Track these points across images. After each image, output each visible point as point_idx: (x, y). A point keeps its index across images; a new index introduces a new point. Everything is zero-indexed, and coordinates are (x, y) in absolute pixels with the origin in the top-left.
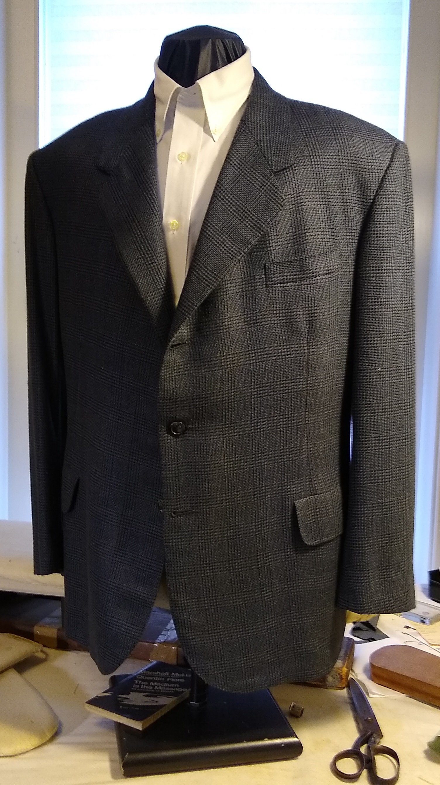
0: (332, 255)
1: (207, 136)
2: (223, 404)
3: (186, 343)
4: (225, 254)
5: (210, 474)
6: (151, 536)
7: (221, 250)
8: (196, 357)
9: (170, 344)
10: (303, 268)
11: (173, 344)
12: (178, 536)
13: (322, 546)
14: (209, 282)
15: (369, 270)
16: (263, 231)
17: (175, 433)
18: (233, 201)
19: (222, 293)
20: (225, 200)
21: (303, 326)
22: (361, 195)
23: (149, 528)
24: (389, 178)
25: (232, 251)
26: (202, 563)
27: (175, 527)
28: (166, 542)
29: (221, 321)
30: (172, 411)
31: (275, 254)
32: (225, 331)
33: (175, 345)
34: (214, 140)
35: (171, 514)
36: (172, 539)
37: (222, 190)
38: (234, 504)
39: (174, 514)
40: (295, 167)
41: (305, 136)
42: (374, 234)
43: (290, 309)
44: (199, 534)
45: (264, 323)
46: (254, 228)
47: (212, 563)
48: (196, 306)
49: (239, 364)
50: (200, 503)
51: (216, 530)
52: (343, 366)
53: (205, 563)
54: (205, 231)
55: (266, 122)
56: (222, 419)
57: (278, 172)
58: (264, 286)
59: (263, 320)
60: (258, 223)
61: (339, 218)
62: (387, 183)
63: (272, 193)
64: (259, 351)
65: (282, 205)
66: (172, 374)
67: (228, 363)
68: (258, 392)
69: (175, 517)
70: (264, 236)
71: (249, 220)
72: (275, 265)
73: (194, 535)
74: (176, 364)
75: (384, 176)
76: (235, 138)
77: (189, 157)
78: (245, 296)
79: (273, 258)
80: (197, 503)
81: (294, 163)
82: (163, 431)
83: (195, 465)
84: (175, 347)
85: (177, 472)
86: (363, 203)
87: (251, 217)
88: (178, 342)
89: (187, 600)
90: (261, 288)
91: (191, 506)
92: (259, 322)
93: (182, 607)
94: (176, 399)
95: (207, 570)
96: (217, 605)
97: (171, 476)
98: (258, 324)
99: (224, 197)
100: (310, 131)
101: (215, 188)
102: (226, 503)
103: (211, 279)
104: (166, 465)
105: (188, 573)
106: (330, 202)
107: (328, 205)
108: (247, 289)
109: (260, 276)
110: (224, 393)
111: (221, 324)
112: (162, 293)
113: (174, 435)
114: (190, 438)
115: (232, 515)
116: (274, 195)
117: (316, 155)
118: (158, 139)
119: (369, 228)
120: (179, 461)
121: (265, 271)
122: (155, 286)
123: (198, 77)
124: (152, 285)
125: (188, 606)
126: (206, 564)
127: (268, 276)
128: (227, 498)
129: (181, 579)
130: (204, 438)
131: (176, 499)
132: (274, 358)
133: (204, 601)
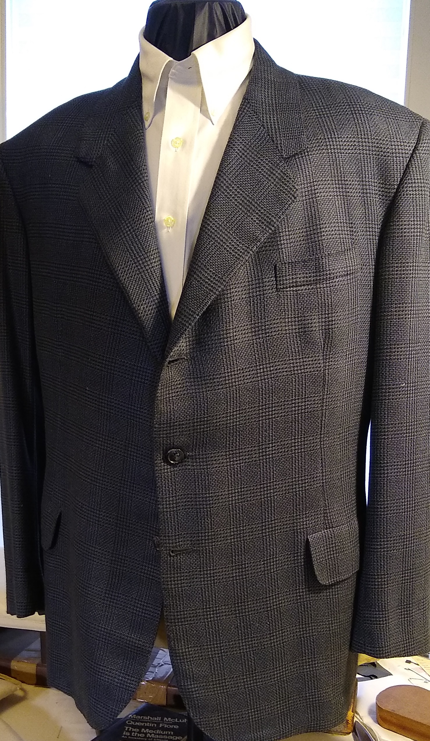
0: (350, 254)
1: (204, 118)
2: (227, 427)
3: (184, 358)
4: (230, 253)
5: (212, 507)
6: (146, 577)
7: (225, 248)
8: (197, 375)
9: (168, 360)
10: (319, 269)
11: (171, 360)
12: (178, 577)
13: (337, 585)
14: (212, 286)
15: (393, 271)
16: (273, 226)
17: (172, 462)
18: (238, 192)
19: (226, 299)
20: (228, 191)
21: (318, 336)
22: (382, 184)
23: (144, 567)
24: (415, 163)
25: (238, 250)
26: (205, 607)
27: (174, 568)
28: (164, 584)
29: (225, 332)
30: (170, 437)
31: (287, 253)
32: (229, 343)
33: (173, 361)
34: (212, 121)
35: (169, 552)
36: (171, 581)
37: (225, 180)
38: (240, 541)
39: (172, 553)
40: (308, 152)
41: (319, 116)
42: (398, 229)
43: (304, 316)
44: (201, 575)
45: (274, 334)
46: (263, 223)
47: (216, 607)
48: (198, 315)
49: (246, 381)
50: (202, 540)
51: (220, 570)
52: (362, 382)
53: (208, 607)
54: (206, 228)
55: (272, 100)
56: (226, 445)
57: (289, 158)
58: (274, 290)
59: (273, 330)
60: (268, 217)
61: (358, 212)
62: (413, 169)
63: (283, 182)
64: (268, 365)
65: (296, 195)
66: (169, 394)
67: (233, 380)
68: (267, 413)
69: (173, 557)
70: (274, 233)
71: (257, 213)
72: (287, 266)
73: (195, 576)
74: (173, 383)
75: (410, 160)
76: (237, 119)
77: (184, 143)
78: (252, 303)
79: (285, 258)
80: (199, 540)
81: (308, 147)
82: (159, 461)
83: (196, 498)
84: (172, 364)
85: (175, 505)
86: (384, 194)
87: (260, 211)
88: (176, 357)
89: (188, 648)
90: (270, 292)
91: (191, 544)
92: (268, 333)
93: (183, 656)
94: (174, 423)
95: (210, 614)
96: (221, 653)
97: (168, 510)
98: (268, 335)
99: (227, 187)
100: (323, 110)
101: (217, 178)
102: (231, 539)
103: (214, 283)
104: (162, 498)
105: (189, 619)
106: (348, 192)
107: (345, 197)
108: (255, 294)
109: (269, 279)
110: (229, 415)
111: (225, 336)
112: (156, 301)
113: (171, 464)
114: (189, 467)
115: (238, 552)
116: (286, 184)
117: (332, 138)
118: (147, 124)
119: (393, 222)
120: (178, 494)
121: (275, 273)
122: (148, 292)
123: (194, 48)
124: (145, 292)
125: (189, 655)
126: (210, 608)
127: (278, 279)
128: (232, 533)
129: (182, 625)
130: (205, 467)
131: (175, 536)
132: (285, 373)
133: (208, 648)
